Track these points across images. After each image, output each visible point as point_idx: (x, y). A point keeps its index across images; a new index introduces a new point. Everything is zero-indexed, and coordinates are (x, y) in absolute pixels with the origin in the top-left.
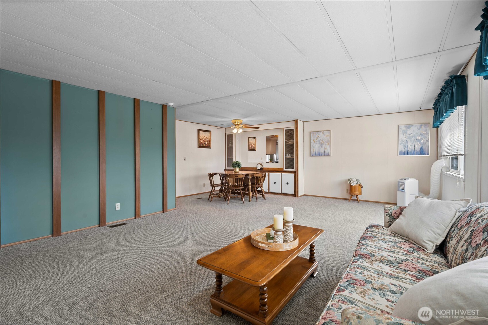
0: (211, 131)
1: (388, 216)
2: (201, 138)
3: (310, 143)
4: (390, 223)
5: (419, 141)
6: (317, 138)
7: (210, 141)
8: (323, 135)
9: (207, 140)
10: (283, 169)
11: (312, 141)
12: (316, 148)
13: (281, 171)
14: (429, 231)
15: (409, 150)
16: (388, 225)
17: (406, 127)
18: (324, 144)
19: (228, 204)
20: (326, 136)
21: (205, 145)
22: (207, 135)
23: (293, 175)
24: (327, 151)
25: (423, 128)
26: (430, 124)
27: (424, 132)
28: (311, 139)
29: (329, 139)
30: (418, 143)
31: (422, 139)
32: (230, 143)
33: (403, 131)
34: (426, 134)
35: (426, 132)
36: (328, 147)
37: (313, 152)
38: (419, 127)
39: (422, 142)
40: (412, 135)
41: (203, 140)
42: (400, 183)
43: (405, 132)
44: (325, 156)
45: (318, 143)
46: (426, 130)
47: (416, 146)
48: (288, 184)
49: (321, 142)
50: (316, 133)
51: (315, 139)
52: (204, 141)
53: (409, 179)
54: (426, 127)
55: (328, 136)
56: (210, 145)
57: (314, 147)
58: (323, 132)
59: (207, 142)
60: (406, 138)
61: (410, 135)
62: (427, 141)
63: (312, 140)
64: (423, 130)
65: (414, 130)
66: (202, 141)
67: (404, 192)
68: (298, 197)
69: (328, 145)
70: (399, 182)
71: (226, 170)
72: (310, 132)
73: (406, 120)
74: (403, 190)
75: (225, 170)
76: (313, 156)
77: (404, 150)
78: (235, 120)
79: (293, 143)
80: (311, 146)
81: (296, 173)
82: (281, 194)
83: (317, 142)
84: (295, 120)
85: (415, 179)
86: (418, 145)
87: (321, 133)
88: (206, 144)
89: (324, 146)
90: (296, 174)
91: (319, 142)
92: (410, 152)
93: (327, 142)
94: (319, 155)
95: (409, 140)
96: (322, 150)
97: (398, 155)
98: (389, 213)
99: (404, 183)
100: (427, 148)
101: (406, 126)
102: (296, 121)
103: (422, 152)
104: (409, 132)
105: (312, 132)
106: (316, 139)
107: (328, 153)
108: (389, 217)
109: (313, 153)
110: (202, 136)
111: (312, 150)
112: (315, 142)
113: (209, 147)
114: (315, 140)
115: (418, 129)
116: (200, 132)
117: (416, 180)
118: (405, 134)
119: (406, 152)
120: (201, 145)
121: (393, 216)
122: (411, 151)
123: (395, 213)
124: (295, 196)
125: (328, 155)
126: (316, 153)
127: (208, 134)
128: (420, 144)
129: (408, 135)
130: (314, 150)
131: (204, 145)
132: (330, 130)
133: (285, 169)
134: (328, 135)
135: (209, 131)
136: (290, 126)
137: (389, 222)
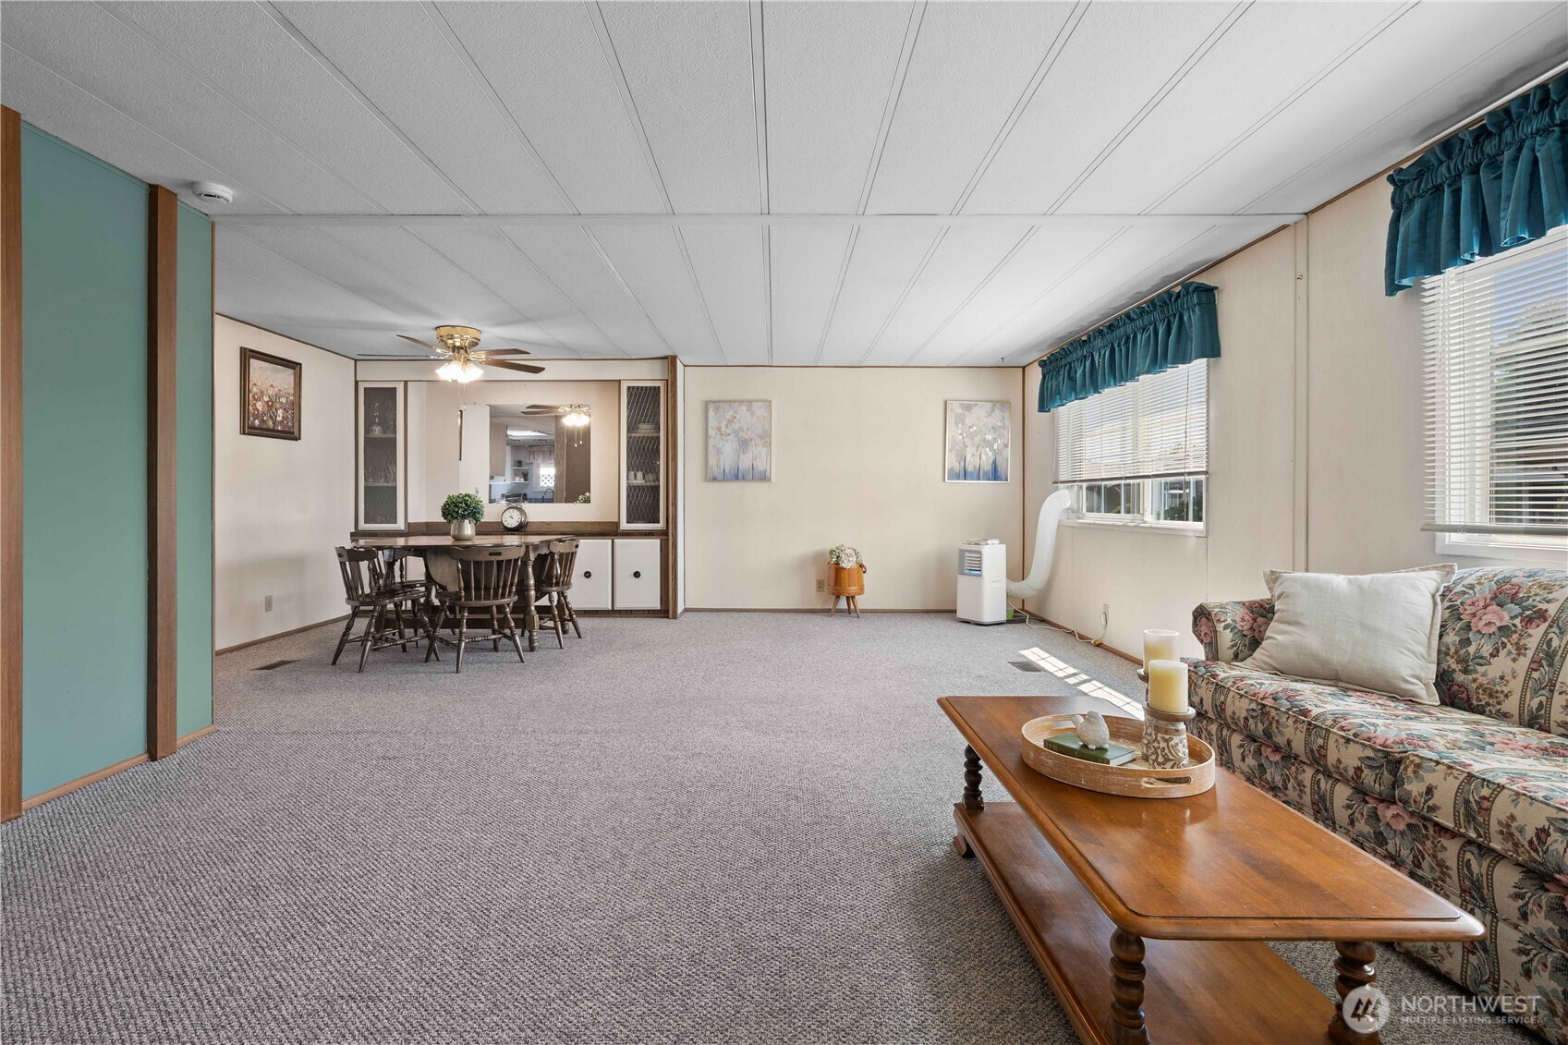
0: (300, 364)
1: (1229, 630)
2: (255, 390)
3: (707, 437)
4: (1235, 648)
5: (989, 444)
6: (730, 421)
7: (295, 406)
8: (748, 413)
9: (284, 400)
10: (617, 524)
11: (711, 433)
12: (727, 454)
13: (608, 531)
14: (1403, 653)
15: (970, 469)
16: (1232, 656)
17: (962, 406)
18: (753, 443)
19: (457, 672)
20: (758, 417)
21: (274, 423)
22: (284, 378)
23: (656, 542)
24: (761, 466)
25: (997, 411)
26: (1010, 403)
27: (998, 424)
28: (710, 424)
29: (767, 427)
30: (988, 449)
31: (995, 440)
32: (374, 423)
33: (957, 416)
34: (1004, 427)
35: (1004, 424)
36: (764, 451)
37: (715, 469)
38: (989, 410)
39: (995, 448)
40: (975, 428)
41: (266, 399)
42: (967, 554)
43: (960, 420)
44: (753, 479)
45: (732, 437)
46: (1004, 419)
47: (983, 457)
48: (637, 575)
49: (742, 434)
50: (726, 405)
51: (723, 425)
52: (270, 406)
53: (989, 542)
54: (1002, 411)
55: (764, 418)
56: (296, 424)
57: (719, 452)
58: (747, 406)
59: (280, 412)
60: (961, 434)
61: (970, 427)
62: (1006, 446)
63: (713, 429)
64: (996, 419)
65: (980, 416)
66: (259, 405)
67: (980, 575)
68: (675, 617)
69: (764, 446)
70: (962, 552)
71: (356, 535)
72: (707, 404)
73: (960, 388)
74: (976, 569)
75: (352, 534)
76: (715, 479)
77: (958, 467)
78: (453, 326)
79: (655, 435)
80: (710, 448)
81: (667, 538)
82: (613, 613)
83: (729, 435)
84: (666, 358)
85: (998, 542)
86: (987, 454)
87: (744, 408)
88: (279, 419)
89: (750, 447)
90: (667, 540)
91: (736, 436)
92: (971, 473)
93: (761, 438)
94: (737, 476)
95: (968, 441)
96: (745, 463)
97: (944, 480)
98: (1229, 621)
99: (980, 553)
100: (1004, 464)
101: (963, 404)
102: (671, 361)
103: (995, 474)
104: (968, 421)
105: (714, 402)
106: (727, 427)
107: (765, 472)
108: (1231, 634)
109: (716, 471)
110: (259, 383)
111: (712, 461)
112: (722, 435)
113: (290, 433)
114: (723, 429)
115: (990, 415)
116: (252, 361)
117: (1000, 543)
118: (960, 425)
119: (962, 473)
120: (257, 422)
121: (1240, 628)
122: (972, 469)
123: (1243, 620)
124: (668, 617)
125: (764, 477)
126: (727, 471)
127: (286, 376)
128: (990, 454)
129: (967, 429)
130: (718, 460)
131: (271, 423)
132: (770, 402)
133: (624, 526)
134: (765, 414)
135: (294, 366)
136: (646, 375)
137: (1233, 646)
